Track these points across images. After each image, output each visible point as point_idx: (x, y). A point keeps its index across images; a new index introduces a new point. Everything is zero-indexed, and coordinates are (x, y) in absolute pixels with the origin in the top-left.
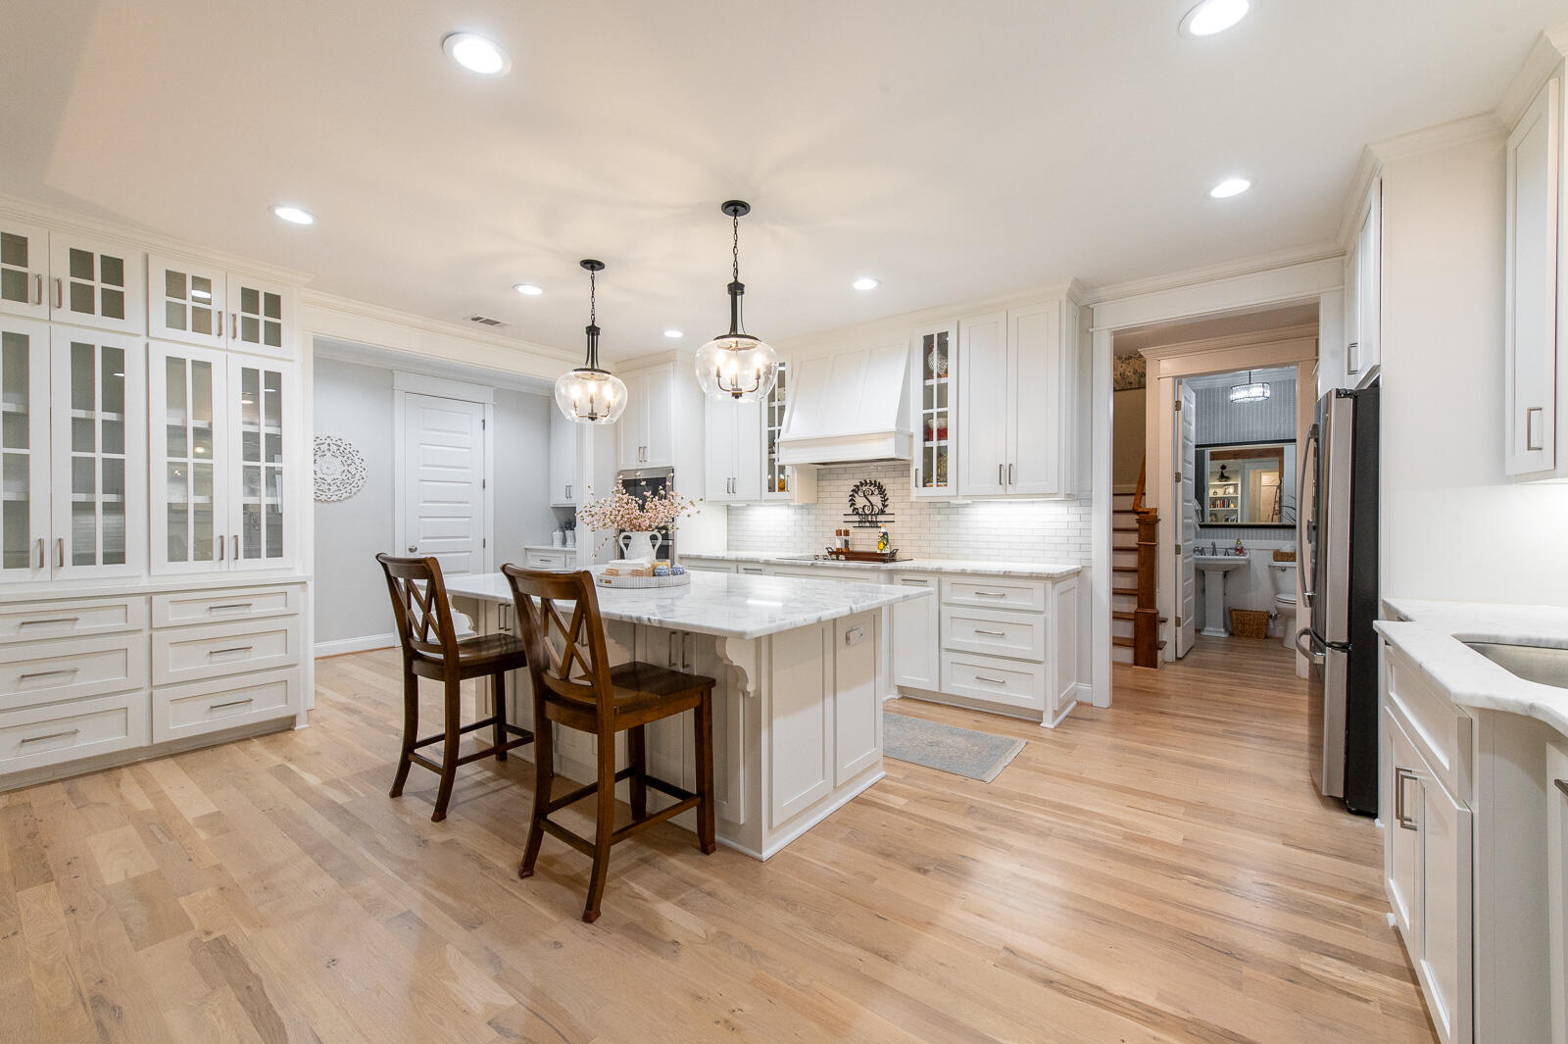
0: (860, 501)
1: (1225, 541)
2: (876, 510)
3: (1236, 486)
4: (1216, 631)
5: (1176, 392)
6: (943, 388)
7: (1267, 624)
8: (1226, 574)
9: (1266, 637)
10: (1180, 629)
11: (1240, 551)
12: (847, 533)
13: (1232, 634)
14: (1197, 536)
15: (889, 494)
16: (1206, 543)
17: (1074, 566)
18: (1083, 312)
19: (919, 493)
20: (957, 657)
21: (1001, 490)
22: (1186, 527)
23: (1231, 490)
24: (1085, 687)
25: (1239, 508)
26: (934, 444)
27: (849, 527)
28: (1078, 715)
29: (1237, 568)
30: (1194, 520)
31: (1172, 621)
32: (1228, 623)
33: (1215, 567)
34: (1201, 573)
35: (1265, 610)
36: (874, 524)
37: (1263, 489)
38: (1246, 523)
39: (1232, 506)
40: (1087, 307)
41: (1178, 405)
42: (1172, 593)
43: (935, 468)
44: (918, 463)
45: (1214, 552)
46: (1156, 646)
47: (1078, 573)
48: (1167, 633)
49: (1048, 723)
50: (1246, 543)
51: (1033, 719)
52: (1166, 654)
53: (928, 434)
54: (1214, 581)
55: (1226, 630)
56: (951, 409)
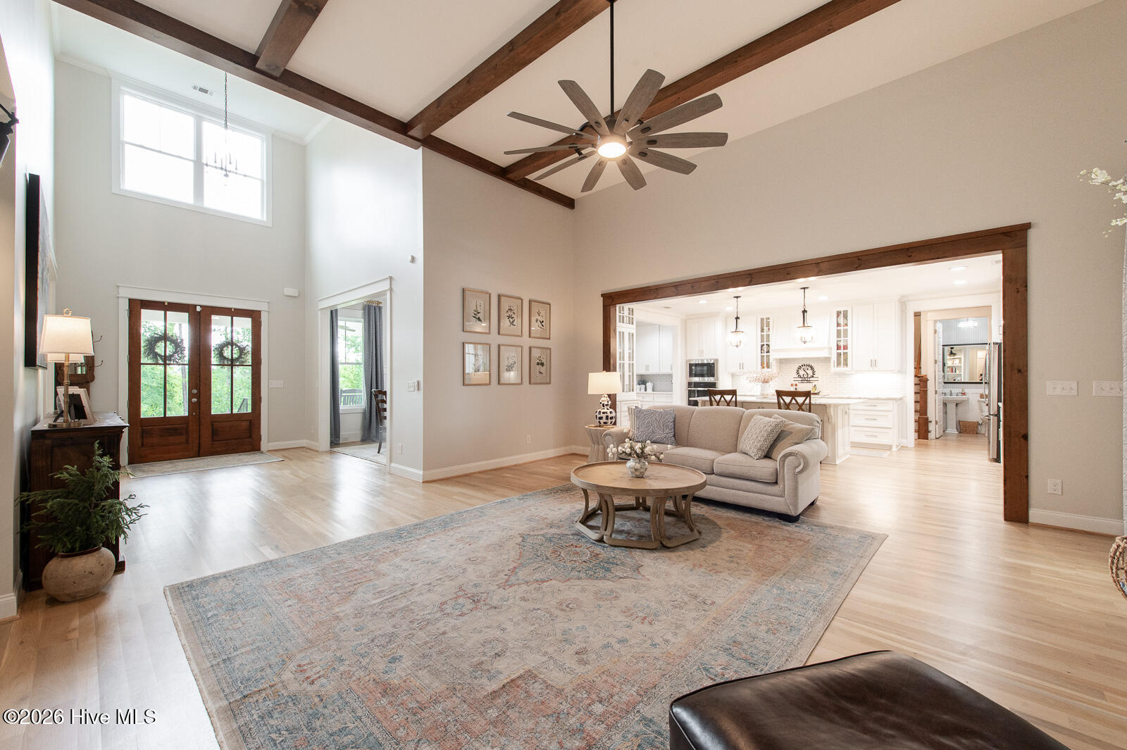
0: (802, 372)
1: (956, 389)
2: (809, 376)
3: (960, 359)
4: (952, 430)
5: (935, 326)
6: (846, 331)
7: (977, 427)
8: (957, 404)
9: (977, 433)
10: (937, 426)
11: (964, 394)
12: (796, 385)
13: (960, 432)
14: (944, 387)
15: (815, 369)
16: (947, 391)
17: (901, 396)
18: (903, 303)
19: (834, 369)
20: (856, 428)
21: (871, 369)
22: (939, 383)
23: (957, 361)
24: (904, 441)
25: (962, 373)
26: (842, 351)
27: (797, 382)
28: (903, 448)
29: (962, 402)
30: (941, 380)
31: (934, 422)
32: (958, 428)
33: (951, 402)
34: (945, 404)
35: (976, 421)
36: (809, 382)
37: (978, 360)
38: (966, 381)
39: (958, 372)
40: (904, 302)
41: (935, 332)
42: (933, 412)
43: (842, 359)
44: (834, 358)
45: (951, 395)
46: (927, 431)
47: (901, 399)
48: (932, 427)
49: (894, 449)
50: (966, 391)
51: (889, 448)
52: (932, 435)
53: (838, 348)
54: (951, 408)
55: (957, 430)
56: (849, 338)
